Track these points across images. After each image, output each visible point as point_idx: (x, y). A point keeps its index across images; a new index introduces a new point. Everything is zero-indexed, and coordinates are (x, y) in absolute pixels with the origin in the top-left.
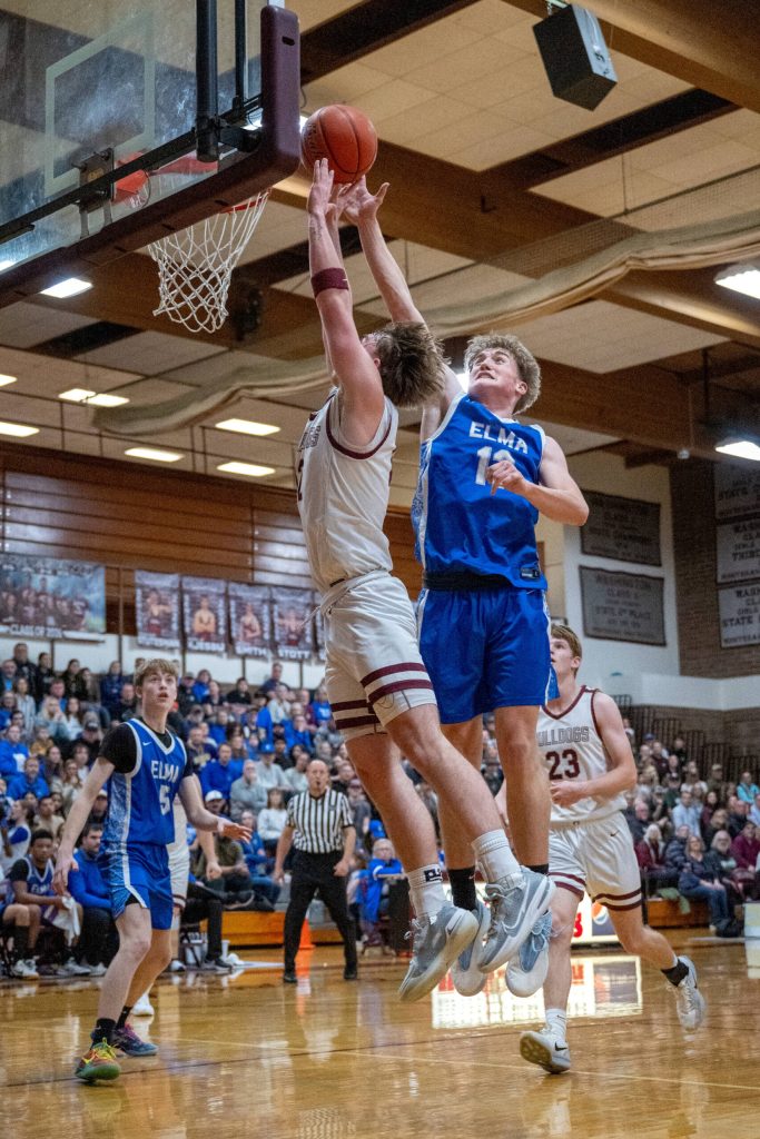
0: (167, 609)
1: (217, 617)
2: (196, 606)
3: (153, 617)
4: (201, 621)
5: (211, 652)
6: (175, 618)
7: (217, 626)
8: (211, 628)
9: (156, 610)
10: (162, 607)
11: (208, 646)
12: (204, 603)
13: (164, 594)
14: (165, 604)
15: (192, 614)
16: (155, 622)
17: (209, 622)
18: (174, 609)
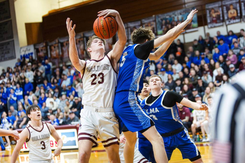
0: (218, 14)
1: (237, 11)
2: (228, 9)
3: (213, 17)
4: (231, 13)
5: (236, 23)
6: (221, 16)
7: (237, 13)
8: (235, 15)
9: (214, 15)
10: (216, 14)
11: (235, 21)
12: (231, 7)
13: (216, 9)
14: (217, 12)
15: (227, 13)
16: (214, 19)
17: (234, 13)
18: (221, 12)
